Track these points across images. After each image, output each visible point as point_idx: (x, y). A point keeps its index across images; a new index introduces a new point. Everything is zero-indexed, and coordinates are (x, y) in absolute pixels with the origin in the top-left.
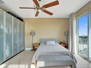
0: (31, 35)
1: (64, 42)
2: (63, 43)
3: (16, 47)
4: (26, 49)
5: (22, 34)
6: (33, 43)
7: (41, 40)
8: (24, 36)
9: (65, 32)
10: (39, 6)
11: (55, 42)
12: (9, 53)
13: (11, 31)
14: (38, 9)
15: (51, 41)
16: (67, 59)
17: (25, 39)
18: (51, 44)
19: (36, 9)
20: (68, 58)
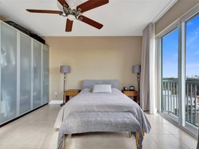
0: (61, 71)
1: (132, 88)
2: (131, 90)
3: (27, 97)
4: (52, 102)
5: (43, 70)
6: (67, 89)
7: (82, 82)
8: (48, 75)
9: (133, 67)
10: (68, 6)
11: (112, 87)
12: (9, 109)
13: (14, 63)
14: (67, 15)
15: (104, 86)
16: (126, 119)
17: (48, 81)
18: (103, 91)
19: (64, 14)
20: (128, 118)
